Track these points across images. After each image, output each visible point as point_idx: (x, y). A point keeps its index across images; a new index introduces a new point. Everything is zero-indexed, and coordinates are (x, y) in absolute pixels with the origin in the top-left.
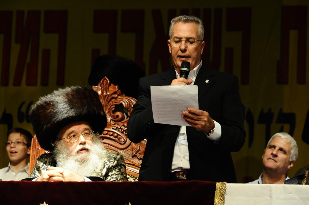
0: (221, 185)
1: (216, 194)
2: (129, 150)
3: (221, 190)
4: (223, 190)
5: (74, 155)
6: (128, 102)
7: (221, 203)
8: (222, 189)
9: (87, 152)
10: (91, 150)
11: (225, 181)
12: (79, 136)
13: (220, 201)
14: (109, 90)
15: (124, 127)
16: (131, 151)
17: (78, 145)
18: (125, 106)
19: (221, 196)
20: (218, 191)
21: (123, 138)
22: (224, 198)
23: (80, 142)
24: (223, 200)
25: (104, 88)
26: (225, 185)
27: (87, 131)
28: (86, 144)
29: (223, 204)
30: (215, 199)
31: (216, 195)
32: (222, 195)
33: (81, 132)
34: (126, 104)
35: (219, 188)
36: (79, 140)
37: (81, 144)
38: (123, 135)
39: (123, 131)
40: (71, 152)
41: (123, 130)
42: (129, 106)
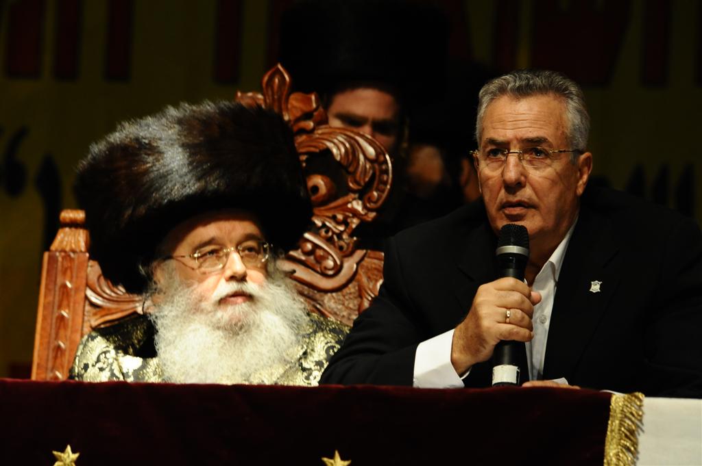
0: (626, 403)
1: (609, 429)
2: (350, 294)
3: (626, 417)
4: (633, 419)
5: (210, 309)
6: (347, 145)
7: (625, 458)
8: (632, 413)
9: (247, 302)
10: (263, 298)
11: (639, 391)
12: (227, 255)
13: (623, 452)
14: (289, 106)
15: (334, 224)
16: (356, 298)
17: (223, 281)
18: (338, 158)
19: (626, 436)
20: (617, 422)
21: (332, 256)
22: (635, 444)
23: (228, 273)
24: (633, 450)
25: (273, 99)
26: (641, 401)
27: (251, 243)
28: (246, 281)
29: (634, 463)
30: (607, 447)
31: (609, 433)
32: (631, 435)
33: (235, 242)
34: (343, 150)
35: (618, 411)
36: (227, 266)
37: (233, 278)
38: (332, 246)
39: (332, 237)
40: (200, 301)
41: (330, 234)
42: (351, 157)
